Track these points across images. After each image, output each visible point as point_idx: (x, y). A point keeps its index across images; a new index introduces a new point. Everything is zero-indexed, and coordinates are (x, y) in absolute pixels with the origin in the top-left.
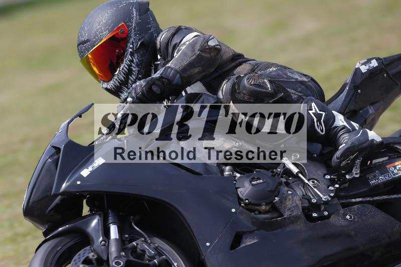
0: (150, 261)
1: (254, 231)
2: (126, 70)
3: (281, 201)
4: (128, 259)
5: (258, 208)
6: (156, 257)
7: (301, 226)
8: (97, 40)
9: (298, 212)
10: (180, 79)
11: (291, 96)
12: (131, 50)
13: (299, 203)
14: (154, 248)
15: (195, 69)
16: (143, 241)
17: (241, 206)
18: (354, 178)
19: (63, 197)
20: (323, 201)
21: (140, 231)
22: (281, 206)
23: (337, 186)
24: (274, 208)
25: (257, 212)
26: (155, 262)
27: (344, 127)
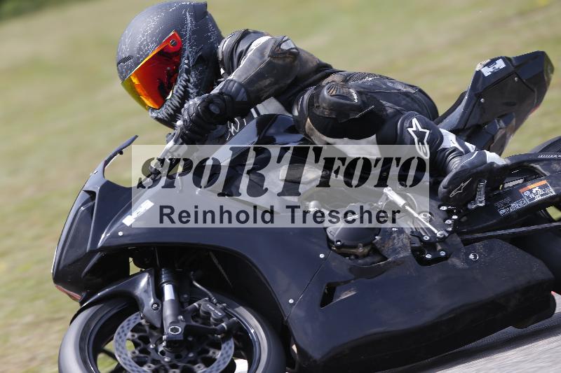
0: (216, 325)
1: (351, 280)
2: (181, 93)
3: (383, 241)
4: (188, 323)
5: (354, 250)
6: (224, 320)
7: (411, 270)
8: (141, 57)
9: (406, 253)
10: (245, 94)
11: (386, 110)
12: (186, 66)
13: (406, 241)
14: (221, 309)
15: (265, 81)
16: (206, 301)
17: (332, 250)
18: (478, 207)
19: (103, 253)
20: (438, 238)
21: (203, 289)
22: (384, 247)
23: (455, 217)
24: (375, 251)
25: (352, 257)
26: (223, 326)
27: (455, 149)
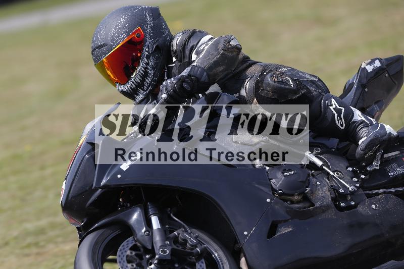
0: (192, 249)
1: (289, 220)
2: (143, 73)
3: (312, 192)
4: (172, 247)
5: (291, 198)
6: (198, 246)
7: (332, 214)
8: (114, 45)
9: (328, 201)
10: (207, 77)
11: (312, 93)
12: (147, 53)
13: (328, 193)
14: (195, 237)
15: (219, 67)
16: (183, 231)
17: (275, 196)
18: (375, 169)
19: (104, 190)
20: (349, 191)
21: (180, 221)
22: (312, 196)
24: (306, 198)
25: (289, 202)
26: (198, 251)
27: (363, 122)
